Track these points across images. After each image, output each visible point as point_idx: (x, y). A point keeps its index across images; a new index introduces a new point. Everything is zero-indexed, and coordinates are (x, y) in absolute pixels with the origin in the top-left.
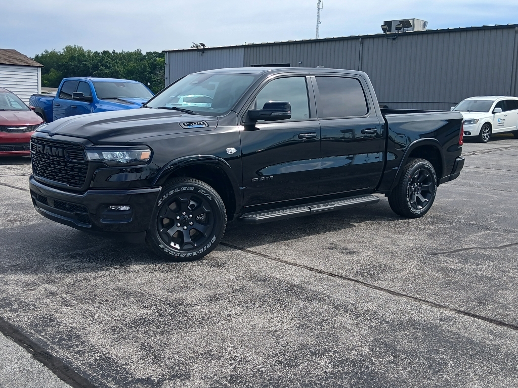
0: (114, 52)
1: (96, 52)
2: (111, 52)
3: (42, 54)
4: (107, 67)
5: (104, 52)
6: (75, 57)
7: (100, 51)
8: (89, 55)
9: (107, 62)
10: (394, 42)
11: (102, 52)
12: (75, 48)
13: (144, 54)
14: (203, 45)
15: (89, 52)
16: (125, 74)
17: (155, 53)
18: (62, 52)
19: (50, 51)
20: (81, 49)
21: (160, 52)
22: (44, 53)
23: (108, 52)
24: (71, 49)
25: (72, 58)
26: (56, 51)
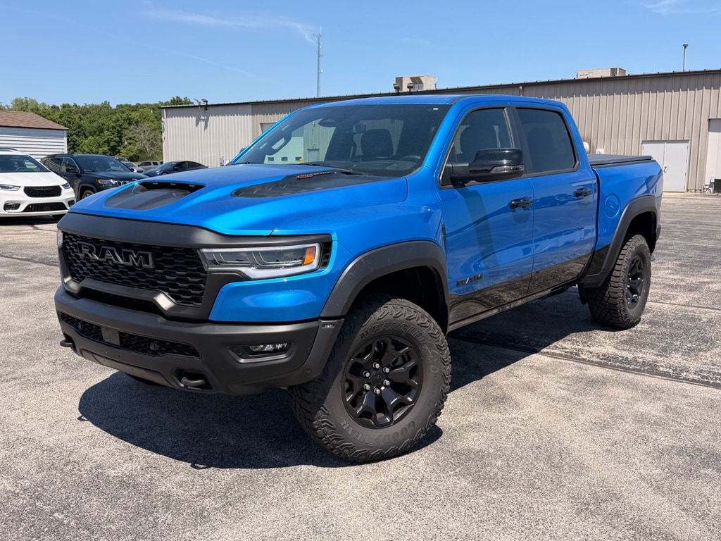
0: (75, 105)
2: (72, 104)
12: (27, 101)
13: (113, 106)
17: (127, 105)
21: (133, 104)
24: (22, 103)
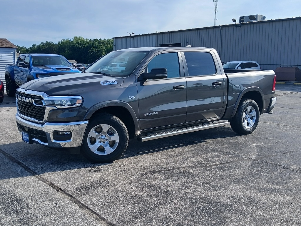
0: (100, 39)
1: (91, 39)
2: (98, 39)
3: (62, 41)
4: (96, 48)
5: (95, 40)
6: (79, 43)
7: (93, 39)
8: (87, 42)
9: (96, 45)
10: (241, 28)
11: (94, 39)
12: (79, 38)
14: (133, 34)
15: (87, 39)
16: (105, 51)
18: (72, 40)
19: (66, 40)
20: (82, 38)
22: (63, 41)
23: (97, 39)
24: (77, 38)
25: (78, 43)
26: (69, 39)
